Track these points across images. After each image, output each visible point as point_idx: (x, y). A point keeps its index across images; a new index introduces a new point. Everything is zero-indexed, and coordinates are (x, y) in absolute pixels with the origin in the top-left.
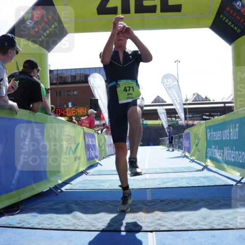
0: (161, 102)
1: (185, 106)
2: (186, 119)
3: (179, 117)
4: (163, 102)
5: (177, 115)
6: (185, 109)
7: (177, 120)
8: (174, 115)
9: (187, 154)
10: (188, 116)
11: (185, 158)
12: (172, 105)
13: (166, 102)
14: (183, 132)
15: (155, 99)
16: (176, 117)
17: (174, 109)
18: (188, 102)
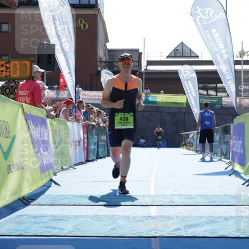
0: (188, 57)
1: (238, 67)
2: (238, 93)
3: (224, 90)
4: (191, 57)
5: (219, 85)
6: (237, 73)
7: (219, 94)
8: (214, 85)
9: (238, 168)
10: (243, 88)
11: (233, 176)
12: (210, 63)
13: (197, 57)
14: (232, 122)
15: (176, 50)
16: (216, 90)
17: (215, 73)
18: (245, 58)
